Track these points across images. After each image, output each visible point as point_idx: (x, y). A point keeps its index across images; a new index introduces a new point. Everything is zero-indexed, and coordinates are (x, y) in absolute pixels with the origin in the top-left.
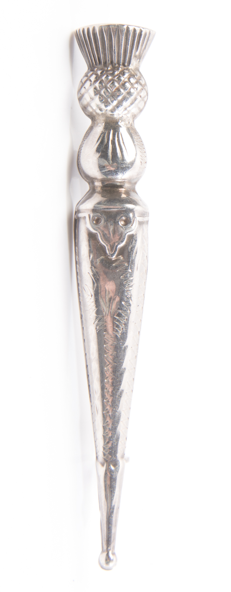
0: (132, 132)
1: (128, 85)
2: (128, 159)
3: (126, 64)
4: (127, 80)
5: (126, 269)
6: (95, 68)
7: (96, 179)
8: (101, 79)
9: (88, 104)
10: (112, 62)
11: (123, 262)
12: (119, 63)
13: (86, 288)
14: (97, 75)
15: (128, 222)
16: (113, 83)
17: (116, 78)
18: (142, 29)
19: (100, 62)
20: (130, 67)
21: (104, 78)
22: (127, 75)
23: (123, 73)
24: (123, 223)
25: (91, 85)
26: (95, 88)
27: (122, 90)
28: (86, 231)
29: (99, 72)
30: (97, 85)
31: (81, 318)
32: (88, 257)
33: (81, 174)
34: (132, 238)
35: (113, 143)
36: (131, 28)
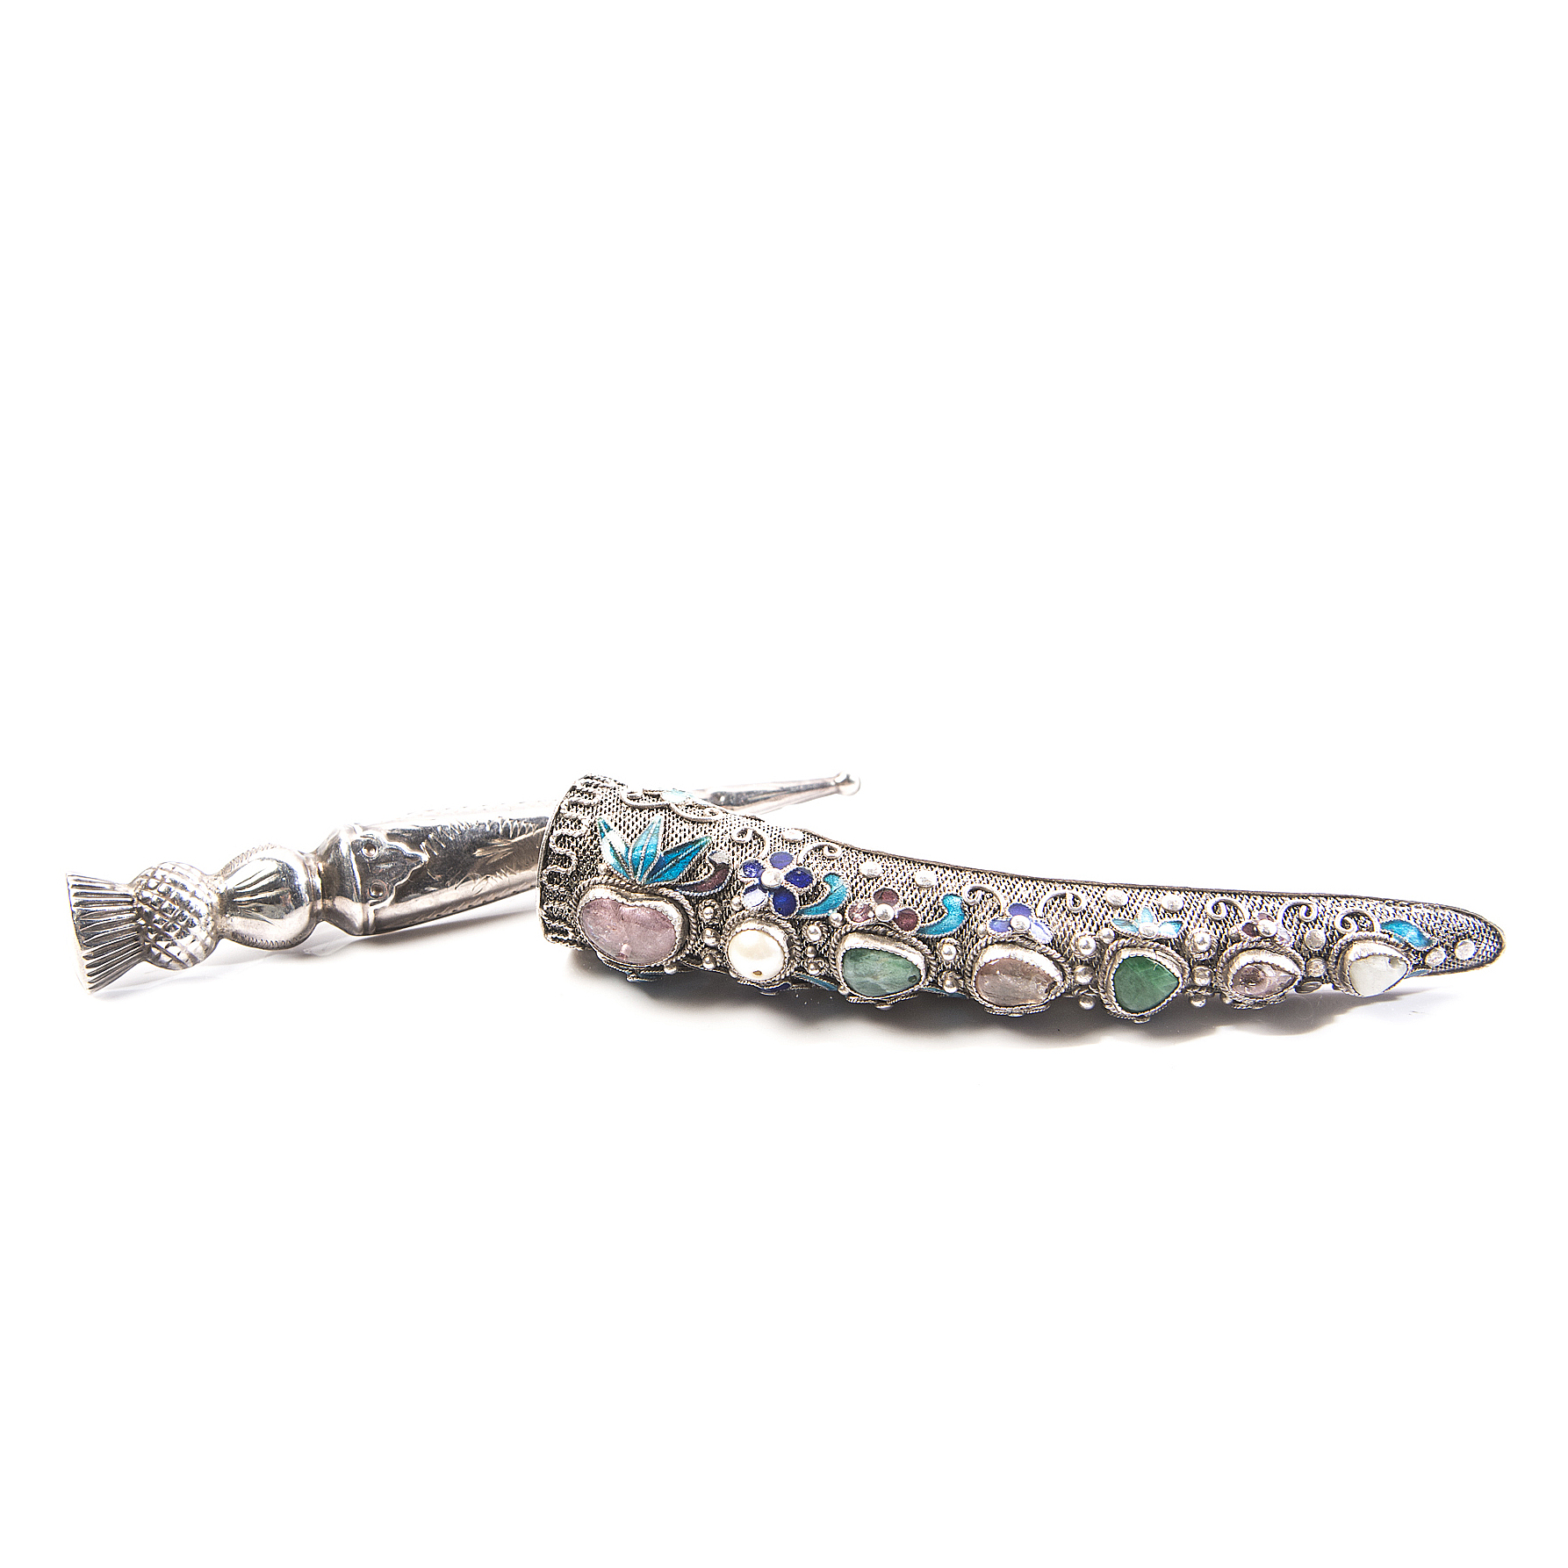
0: (227, 871)
1: (163, 888)
2: (274, 867)
3: (130, 900)
4: (155, 891)
5: (437, 834)
6: (144, 946)
7: (312, 908)
8: (162, 930)
9: (203, 944)
10: (134, 920)
11: (429, 840)
12: (131, 911)
13: (477, 890)
14: (157, 939)
15: (370, 845)
16: (165, 910)
17: (157, 908)
18: (71, 886)
19: (136, 939)
20: (133, 894)
21: (160, 926)
22: (146, 894)
23: (145, 900)
24: (372, 852)
25: (174, 944)
26: (178, 936)
27: (173, 896)
28: (395, 905)
29: (152, 936)
30: (172, 934)
31: (518, 893)
32: (434, 893)
33: (306, 939)
34: (391, 836)
35: (255, 893)
36: (75, 900)
